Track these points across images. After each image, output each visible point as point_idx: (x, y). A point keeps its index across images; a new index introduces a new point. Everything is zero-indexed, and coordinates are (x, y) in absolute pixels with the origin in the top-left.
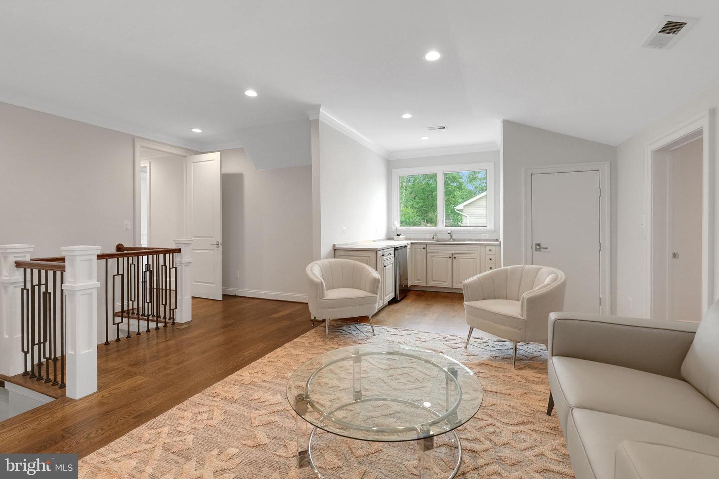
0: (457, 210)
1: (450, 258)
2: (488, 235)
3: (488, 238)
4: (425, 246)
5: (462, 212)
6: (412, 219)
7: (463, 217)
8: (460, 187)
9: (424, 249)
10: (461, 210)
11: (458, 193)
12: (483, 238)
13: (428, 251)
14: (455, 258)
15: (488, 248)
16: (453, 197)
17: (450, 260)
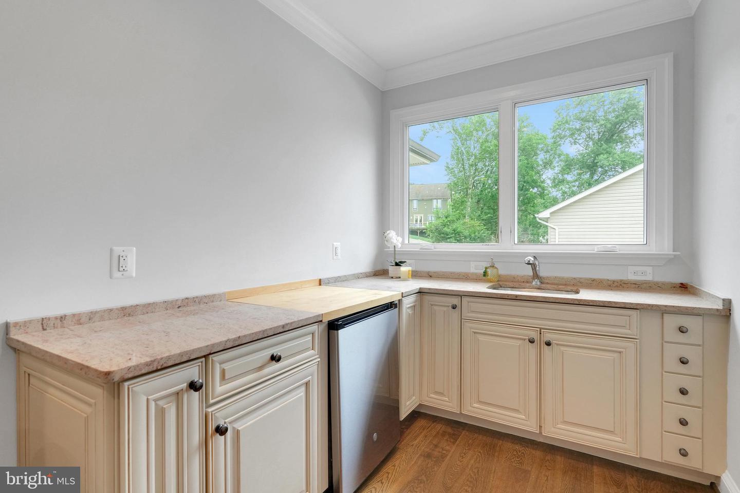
0: (540, 219)
1: (532, 341)
2: (649, 270)
3: (649, 278)
4: (455, 301)
5: (547, 222)
6: (479, 233)
7: (550, 230)
8: (542, 195)
9: (454, 307)
10: (547, 220)
11: (539, 201)
12: (632, 277)
13: (466, 314)
14: (548, 344)
15: (672, 322)
16: (532, 206)
17: (532, 349)
